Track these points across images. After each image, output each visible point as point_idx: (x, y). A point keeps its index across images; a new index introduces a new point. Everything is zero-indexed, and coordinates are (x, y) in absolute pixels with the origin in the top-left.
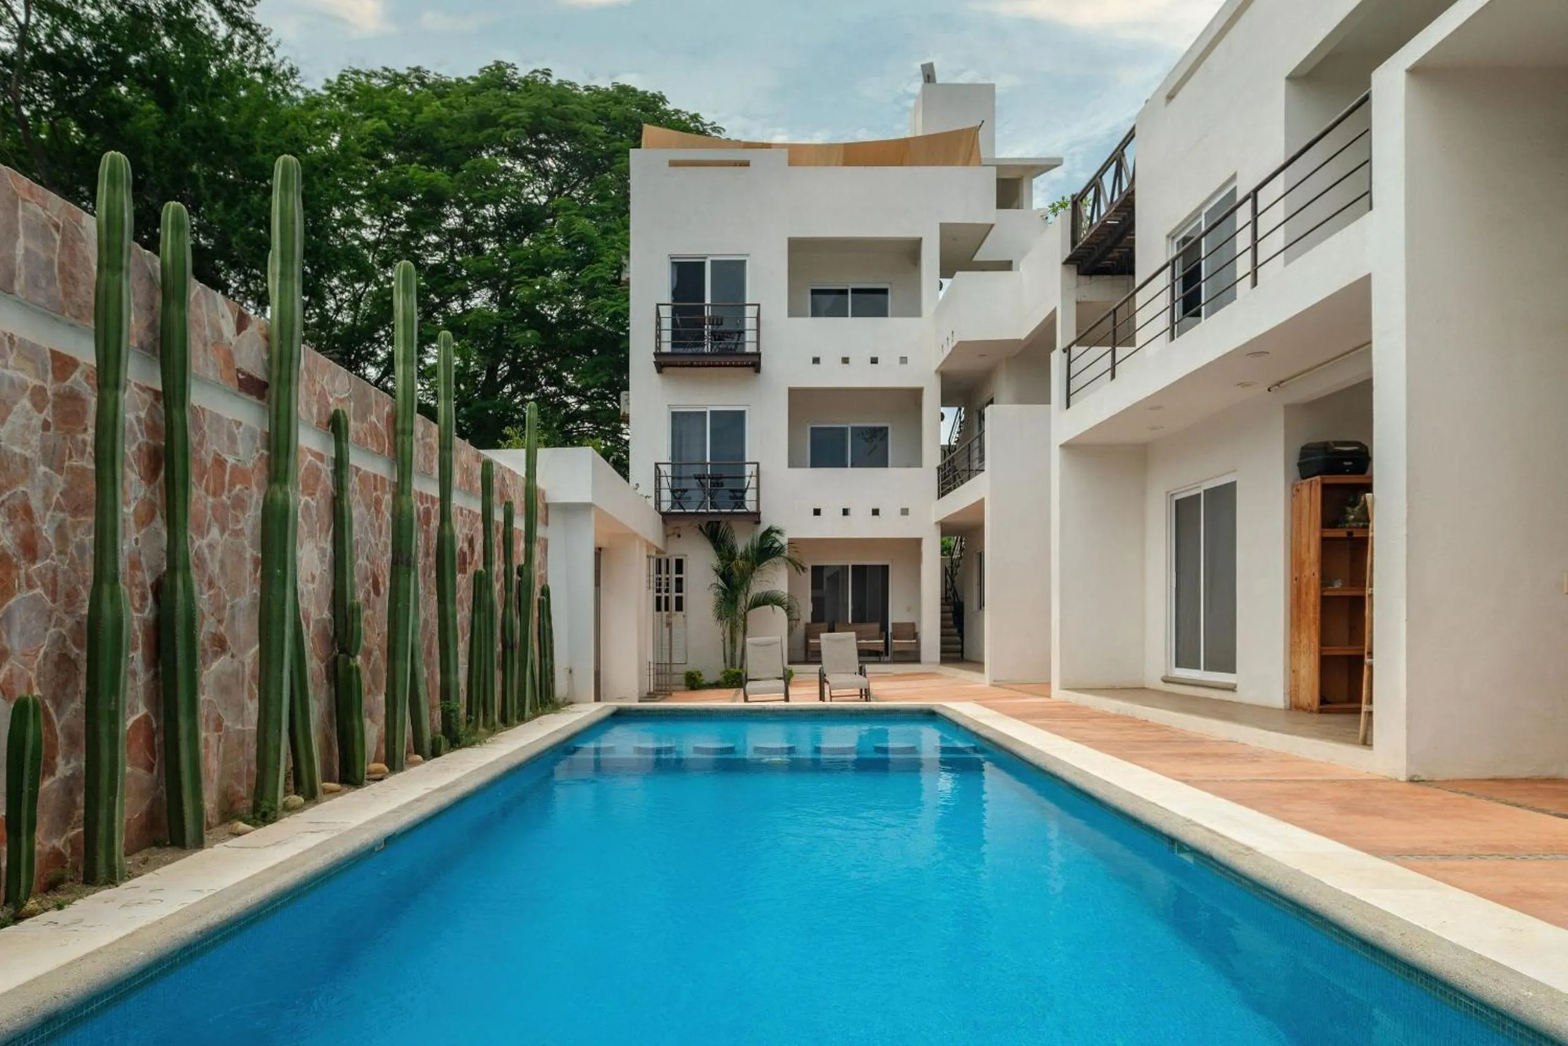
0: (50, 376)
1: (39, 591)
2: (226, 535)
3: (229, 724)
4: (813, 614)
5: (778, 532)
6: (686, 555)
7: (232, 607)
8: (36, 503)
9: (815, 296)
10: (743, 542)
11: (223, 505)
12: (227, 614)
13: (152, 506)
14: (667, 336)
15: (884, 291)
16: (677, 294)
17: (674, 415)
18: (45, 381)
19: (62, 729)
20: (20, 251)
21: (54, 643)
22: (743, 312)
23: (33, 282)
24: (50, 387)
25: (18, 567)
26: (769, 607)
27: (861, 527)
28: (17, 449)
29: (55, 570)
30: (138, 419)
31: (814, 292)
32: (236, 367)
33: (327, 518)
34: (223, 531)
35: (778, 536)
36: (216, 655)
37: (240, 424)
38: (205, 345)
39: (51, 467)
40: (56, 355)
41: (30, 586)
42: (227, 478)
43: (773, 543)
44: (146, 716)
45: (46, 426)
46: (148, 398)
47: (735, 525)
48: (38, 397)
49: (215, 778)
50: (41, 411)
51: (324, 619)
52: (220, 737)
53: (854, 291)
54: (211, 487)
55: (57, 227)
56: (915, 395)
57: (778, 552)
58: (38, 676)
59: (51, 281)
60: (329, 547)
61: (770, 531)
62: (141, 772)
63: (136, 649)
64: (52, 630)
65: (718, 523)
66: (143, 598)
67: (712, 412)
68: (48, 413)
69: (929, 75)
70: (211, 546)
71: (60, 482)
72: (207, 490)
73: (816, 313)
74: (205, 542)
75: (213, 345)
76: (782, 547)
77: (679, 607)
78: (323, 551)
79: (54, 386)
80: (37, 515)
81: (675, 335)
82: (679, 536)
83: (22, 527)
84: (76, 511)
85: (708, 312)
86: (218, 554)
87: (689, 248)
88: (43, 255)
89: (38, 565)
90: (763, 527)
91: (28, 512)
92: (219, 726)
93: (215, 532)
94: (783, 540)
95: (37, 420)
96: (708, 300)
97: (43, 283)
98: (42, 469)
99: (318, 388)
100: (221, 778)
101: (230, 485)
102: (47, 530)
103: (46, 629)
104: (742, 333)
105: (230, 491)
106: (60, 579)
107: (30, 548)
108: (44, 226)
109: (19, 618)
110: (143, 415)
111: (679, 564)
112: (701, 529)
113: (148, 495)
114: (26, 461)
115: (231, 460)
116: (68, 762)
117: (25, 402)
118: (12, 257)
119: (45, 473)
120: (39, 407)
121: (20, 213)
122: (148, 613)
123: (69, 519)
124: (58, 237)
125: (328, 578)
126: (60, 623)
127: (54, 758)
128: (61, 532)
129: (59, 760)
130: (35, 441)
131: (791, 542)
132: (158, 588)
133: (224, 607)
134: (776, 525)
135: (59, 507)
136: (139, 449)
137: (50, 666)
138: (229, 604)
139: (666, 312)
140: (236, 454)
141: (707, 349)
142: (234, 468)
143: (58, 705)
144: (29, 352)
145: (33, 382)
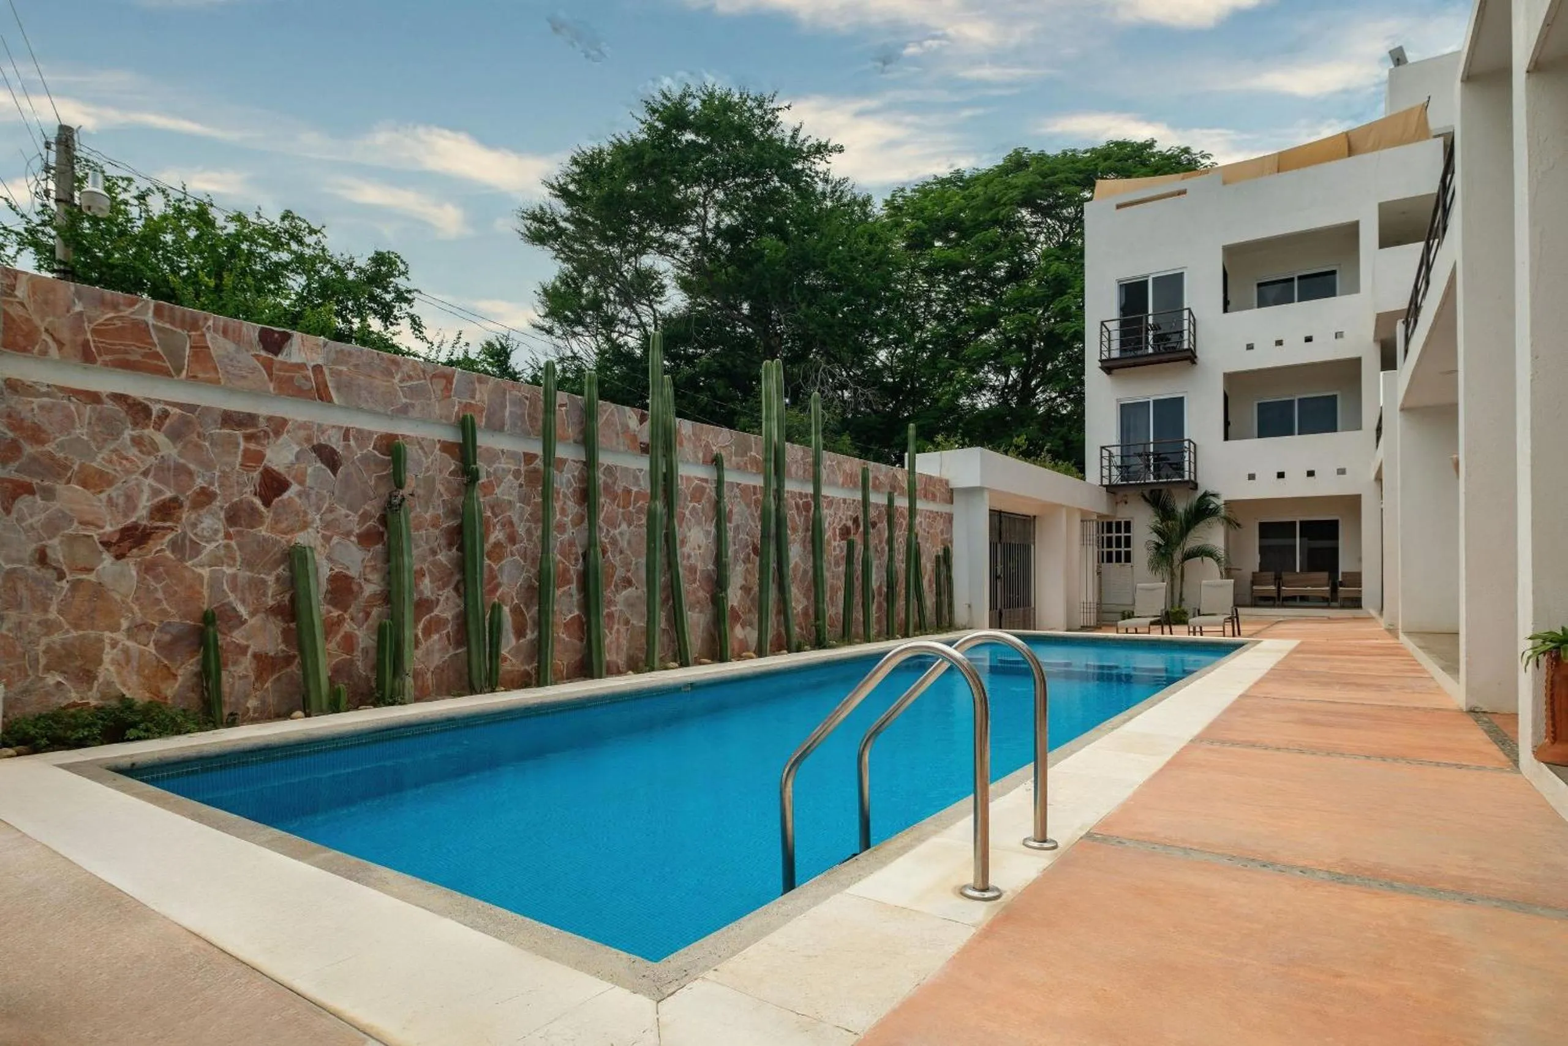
0: (523, 464)
1: (517, 557)
2: (632, 528)
3: (635, 622)
4: (1260, 564)
5: (1214, 495)
6: (1132, 518)
7: (636, 564)
8: (515, 519)
9: (1262, 288)
10: (1182, 505)
11: (630, 512)
12: (633, 567)
13: (583, 516)
14: (1116, 345)
15: (1334, 272)
16: (1124, 309)
17: (1122, 406)
18: (520, 466)
19: (530, 618)
20: (507, 414)
21: (525, 580)
22: (1182, 315)
23: (514, 425)
24: (523, 469)
25: (506, 547)
26: (1199, 559)
27: (1296, 487)
28: (506, 497)
29: (526, 548)
30: (574, 476)
31: (1259, 285)
32: (639, 441)
33: (711, 514)
34: (629, 525)
35: (1212, 499)
36: (625, 588)
37: (642, 470)
38: (618, 434)
39: (523, 503)
40: (525, 454)
41: (512, 555)
42: (632, 499)
43: (1208, 505)
44: (578, 615)
45: (521, 486)
46: (579, 465)
47: (1175, 491)
48: (517, 474)
49: (625, 649)
50: (518, 479)
51: (708, 570)
52: (628, 629)
53: (1300, 278)
54: (621, 503)
55: (527, 398)
56: (1355, 364)
57: (1214, 512)
58: (517, 594)
59: (524, 422)
60: (713, 530)
61: (1205, 495)
62: (576, 642)
63: (572, 583)
64: (524, 574)
65: (1160, 491)
66: (577, 560)
67: (1154, 401)
68: (522, 480)
69: (1398, 58)
70: (621, 534)
71: (529, 509)
72: (618, 506)
73: (1262, 303)
74: (617, 531)
75: (622, 433)
76: (1218, 507)
77: (1128, 559)
78: (708, 533)
79: (526, 468)
80: (516, 526)
81: (1123, 344)
82: (1126, 503)
83: (508, 530)
84: (536, 522)
85: (1151, 320)
86: (627, 537)
87: (1132, 272)
88: (519, 412)
89: (517, 546)
90: (1200, 492)
91: (511, 524)
92: (627, 622)
93: (624, 526)
94: (1220, 502)
95: (516, 483)
96: (1150, 311)
97: (519, 424)
98: (518, 505)
99: (703, 443)
100: (629, 649)
101: (634, 501)
102: (521, 530)
103: (521, 574)
104: (1181, 332)
105: (634, 505)
106: (529, 552)
107: (512, 539)
108: (520, 399)
109: (506, 569)
110: (576, 474)
111: (1128, 525)
112: (1144, 496)
113: (580, 511)
114: (510, 502)
115: (635, 489)
116: (533, 632)
117: (510, 477)
118: (504, 416)
119: (520, 507)
120: (517, 478)
121: (508, 397)
122: (580, 567)
123: (533, 526)
124: (527, 402)
125: (713, 547)
126: (528, 571)
127: (525, 630)
128: (529, 531)
129: (528, 632)
130: (515, 493)
131: (1227, 503)
132: (585, 556)
133: (631, 564)
134: (1211, 489)
135: (528, 520)
136: (574, 490)
137: (523, 590)
138: (634, 563)
139: (1114, 326)
140: (640, 485)
141: (1150, 350)
142: (636, 493)
143: (527, 608)
144: (512, 455)
145: (513, 468)
